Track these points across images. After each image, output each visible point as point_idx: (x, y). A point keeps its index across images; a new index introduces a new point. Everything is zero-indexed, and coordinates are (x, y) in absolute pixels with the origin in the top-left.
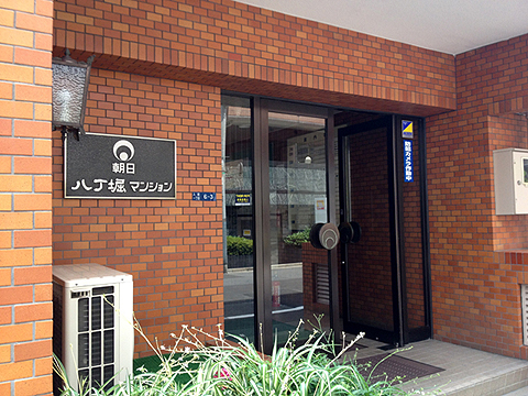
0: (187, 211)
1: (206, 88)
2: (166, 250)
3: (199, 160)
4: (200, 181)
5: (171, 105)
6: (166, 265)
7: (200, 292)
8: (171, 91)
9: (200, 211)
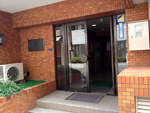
0: (47, 53)
1: (49, 25)
2: (44, 61)
3: (49, 42)
4: (49, 46)
5: (43, 31)
6: (44, 64)
7: (50, 70)
8: (43, 28)
9: (49, 53)
